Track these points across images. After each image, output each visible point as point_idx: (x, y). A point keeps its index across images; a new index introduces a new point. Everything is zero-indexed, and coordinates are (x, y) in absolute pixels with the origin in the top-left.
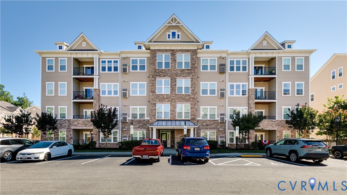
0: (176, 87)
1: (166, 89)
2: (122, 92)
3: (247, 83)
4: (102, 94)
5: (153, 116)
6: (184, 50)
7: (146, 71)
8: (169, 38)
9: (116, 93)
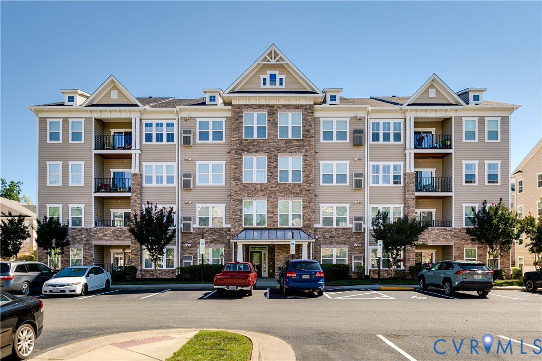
0: (277, 170)
1: (259, 173)
2: (181, 178)
3: (402, 163)
4: (147, 183)
5: (236, 221)
6: (291, 105)
7: (224, 141)
8: (265, 84)
9: (170, 179)
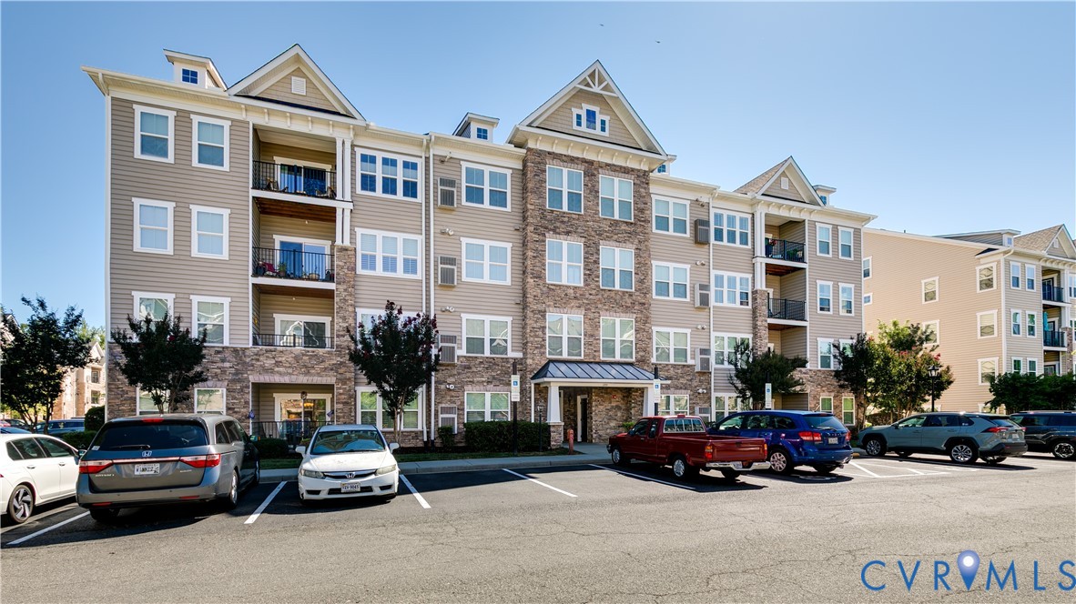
0: (598, 267)
1: (570, 269)
3: (750, 276)
4: (364, 267)
5: (537, 348)
6: (618, 166)
7: (509, 209)
8: (579, 124)
9: (410, 266)
